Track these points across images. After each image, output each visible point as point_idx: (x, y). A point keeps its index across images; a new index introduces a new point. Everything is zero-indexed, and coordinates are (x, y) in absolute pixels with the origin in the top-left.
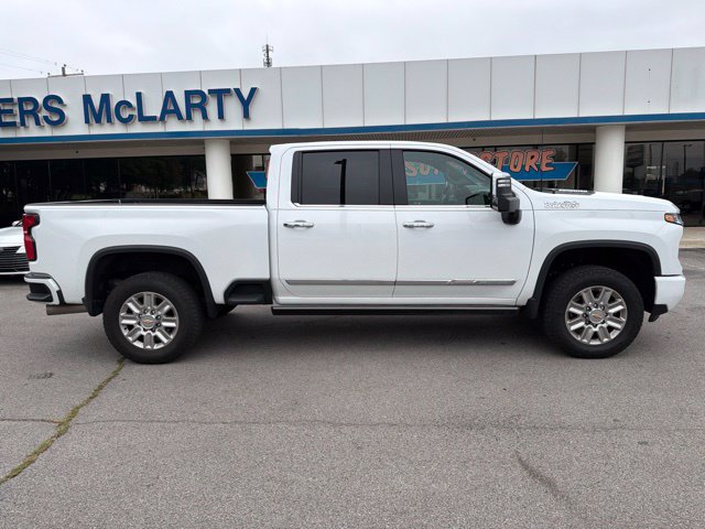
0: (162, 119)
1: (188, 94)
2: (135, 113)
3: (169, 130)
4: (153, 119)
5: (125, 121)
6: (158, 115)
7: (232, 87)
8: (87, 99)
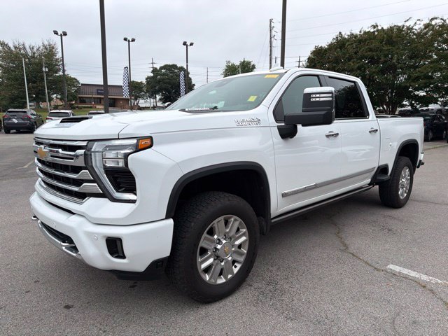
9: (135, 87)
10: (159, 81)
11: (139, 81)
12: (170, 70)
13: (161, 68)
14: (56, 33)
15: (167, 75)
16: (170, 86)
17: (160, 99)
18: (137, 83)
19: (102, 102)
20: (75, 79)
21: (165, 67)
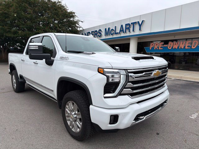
0: (120, 33)
1: (126, 25)
2: (114, 32)
3: (121, 36)
4: (118, 33)
5: (112, 34)
6: (119, 32)
7: (137, 21)
8: (106, 29)
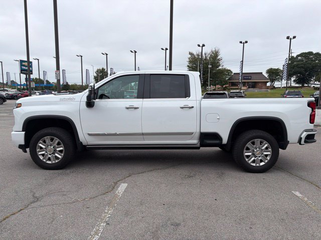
9: (273, 73)
10: (294, 66)
11: (276, 68)
12: (305, 57)
13: (298, 56)
14: (199, 46)
15: (303, 61)
16: (303, 69)
17: (294, 81)
18: (275, 69)
19: (246, 84)
20: (229, 70)
21: (301, 55)
